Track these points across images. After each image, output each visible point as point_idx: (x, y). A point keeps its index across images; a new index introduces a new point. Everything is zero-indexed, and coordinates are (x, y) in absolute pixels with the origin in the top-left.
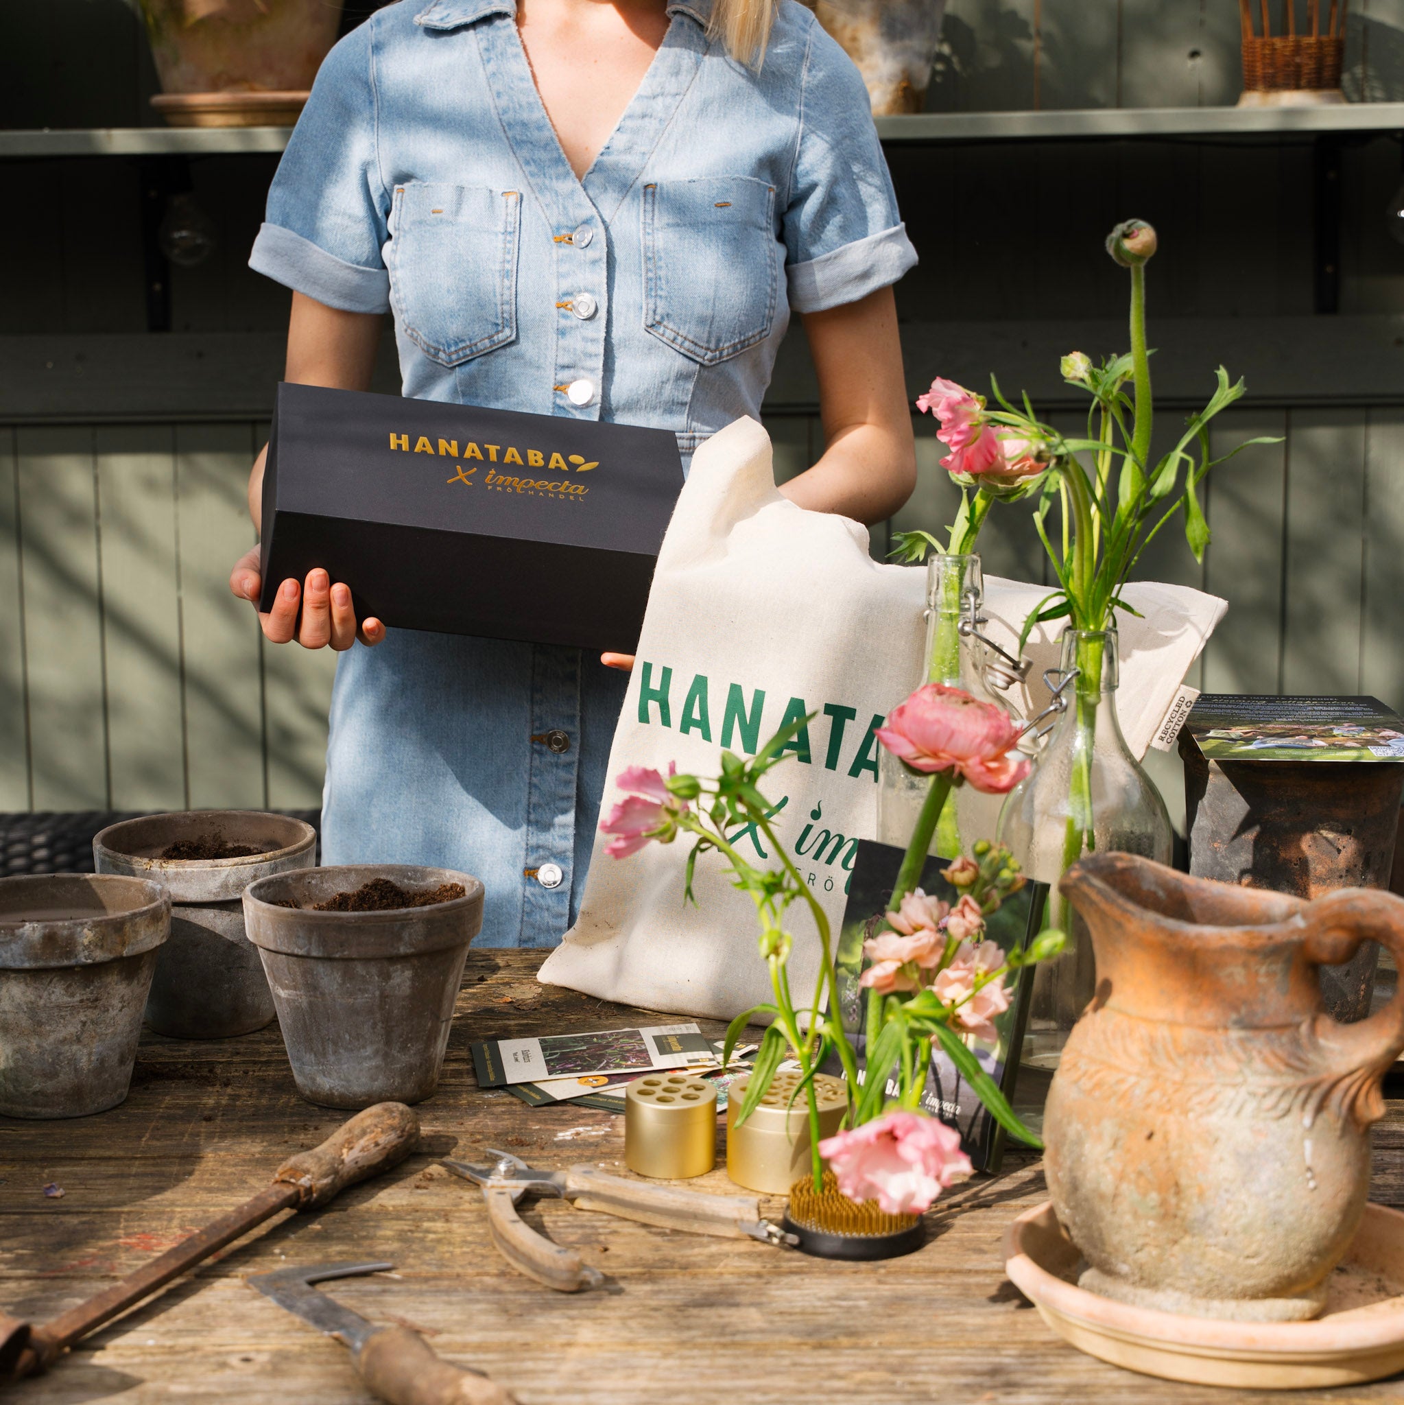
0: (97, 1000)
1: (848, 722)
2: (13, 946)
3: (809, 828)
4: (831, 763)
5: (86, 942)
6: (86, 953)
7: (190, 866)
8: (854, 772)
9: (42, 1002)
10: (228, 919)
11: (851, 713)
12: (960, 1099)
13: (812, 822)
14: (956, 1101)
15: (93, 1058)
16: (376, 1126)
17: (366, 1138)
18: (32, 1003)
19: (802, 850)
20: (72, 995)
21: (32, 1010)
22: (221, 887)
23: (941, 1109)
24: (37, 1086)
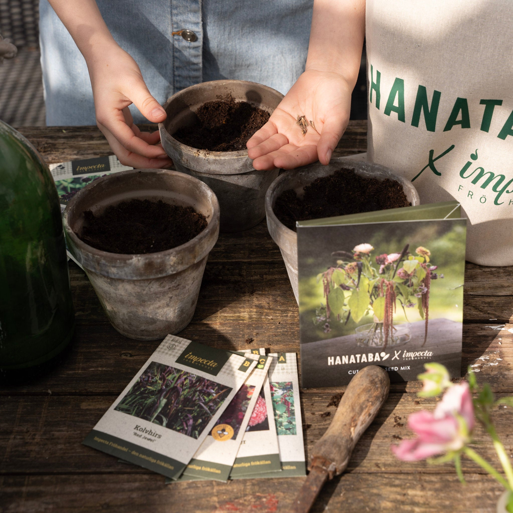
0: (178, 285)
2: (126, 269)
5: (172, 263)
6: (172, 269)
7: (223, 156)
9: (145, 292)
10: (246, 179)
15: (176, 311)
16: (368, 400)
17: (363, 414)
18: (138, 292)
20: (164, 287)
21: (139, 296)
22: (243, 166)
24: (143, 328)
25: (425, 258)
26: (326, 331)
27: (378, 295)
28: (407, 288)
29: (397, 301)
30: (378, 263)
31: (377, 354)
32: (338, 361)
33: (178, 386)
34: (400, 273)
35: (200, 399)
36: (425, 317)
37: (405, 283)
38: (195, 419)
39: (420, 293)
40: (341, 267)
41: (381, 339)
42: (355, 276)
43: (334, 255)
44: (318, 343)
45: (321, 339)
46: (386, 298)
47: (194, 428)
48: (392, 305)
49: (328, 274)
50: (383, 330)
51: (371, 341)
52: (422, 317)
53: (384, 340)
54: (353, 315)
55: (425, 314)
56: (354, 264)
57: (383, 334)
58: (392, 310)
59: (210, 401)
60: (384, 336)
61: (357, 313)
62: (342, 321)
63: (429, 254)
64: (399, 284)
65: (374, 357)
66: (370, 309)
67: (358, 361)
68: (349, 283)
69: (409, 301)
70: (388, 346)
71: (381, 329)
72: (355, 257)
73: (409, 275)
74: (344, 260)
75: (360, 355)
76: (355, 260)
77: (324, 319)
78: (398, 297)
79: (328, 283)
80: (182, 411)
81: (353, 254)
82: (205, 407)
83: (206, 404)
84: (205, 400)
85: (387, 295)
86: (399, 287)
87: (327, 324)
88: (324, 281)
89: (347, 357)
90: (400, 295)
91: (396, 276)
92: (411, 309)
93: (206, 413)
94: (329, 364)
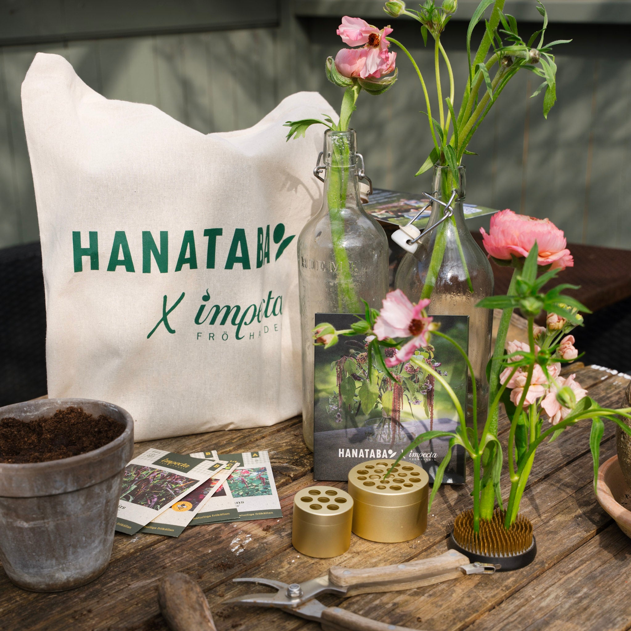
1: (218, 237)
3: (202, 308)
4: (211, 264)
8: (229, 266)
11: (219, 232)
12: (434, 449)
13: (204, 303)
14: (432, 450)
19: (200, 321)
23: (421, 458)
25: (429, 353)
26: (337, 421)
27: (387, 389)
28: (414, 384)
29: (404, 397)
30: (387, 356)
31: (385, 451)
32: (348, 455)
33: (150, 478)
34: (407, 367)
35: (167, 486)
36: (430, 416)
37: (412, 378)
38: (160, 498)
39: (426, 390)
40: (353, 356)
41: (389, 435)
42: (365, 366)
43: (347, 343)
44: (330, 432)
45: (333, 429)
46: (394, 392)
47: (157, 503)
48: (399, 400)
49: (341, 362)
50: (391, 426)
51: (379, 436)
52: (428, 416)
53: (391, 436)
54: (363, 407)
55: (430, 413)
56: (365, 354)
57: (391, 430)
58: (399, 405)
59: (176, 487)
60: (392, 433)
61: (366, 405)
62: (352, 412)
63: (434, 350)
64: (406, 379)
65: (382, 454)
66: (379, 402)
67: (367, 457)
68: (359, 373)
69: (415, 398)
70: (395, 443)
71: (389, 425)
72: (366, 348)
73: (415, 371)
74: (356, 350)
75: (368, 450)
76: (365, 351)
77: (336, 408)
78: (404, 393)
79: (340, 371)
80: (148, 493)
81: (364, 344)
82: (171, 491)
83: (172, 489)
84: (172, 487)
85: (394, 389)
86: (406, 382)
87: (339, 413)
88: (337, 369)
89: (357, 450)
90: (407, 391)
91: (403, 371)
92: (417, 405)
93: (171, 494)
94: (340, 456)
